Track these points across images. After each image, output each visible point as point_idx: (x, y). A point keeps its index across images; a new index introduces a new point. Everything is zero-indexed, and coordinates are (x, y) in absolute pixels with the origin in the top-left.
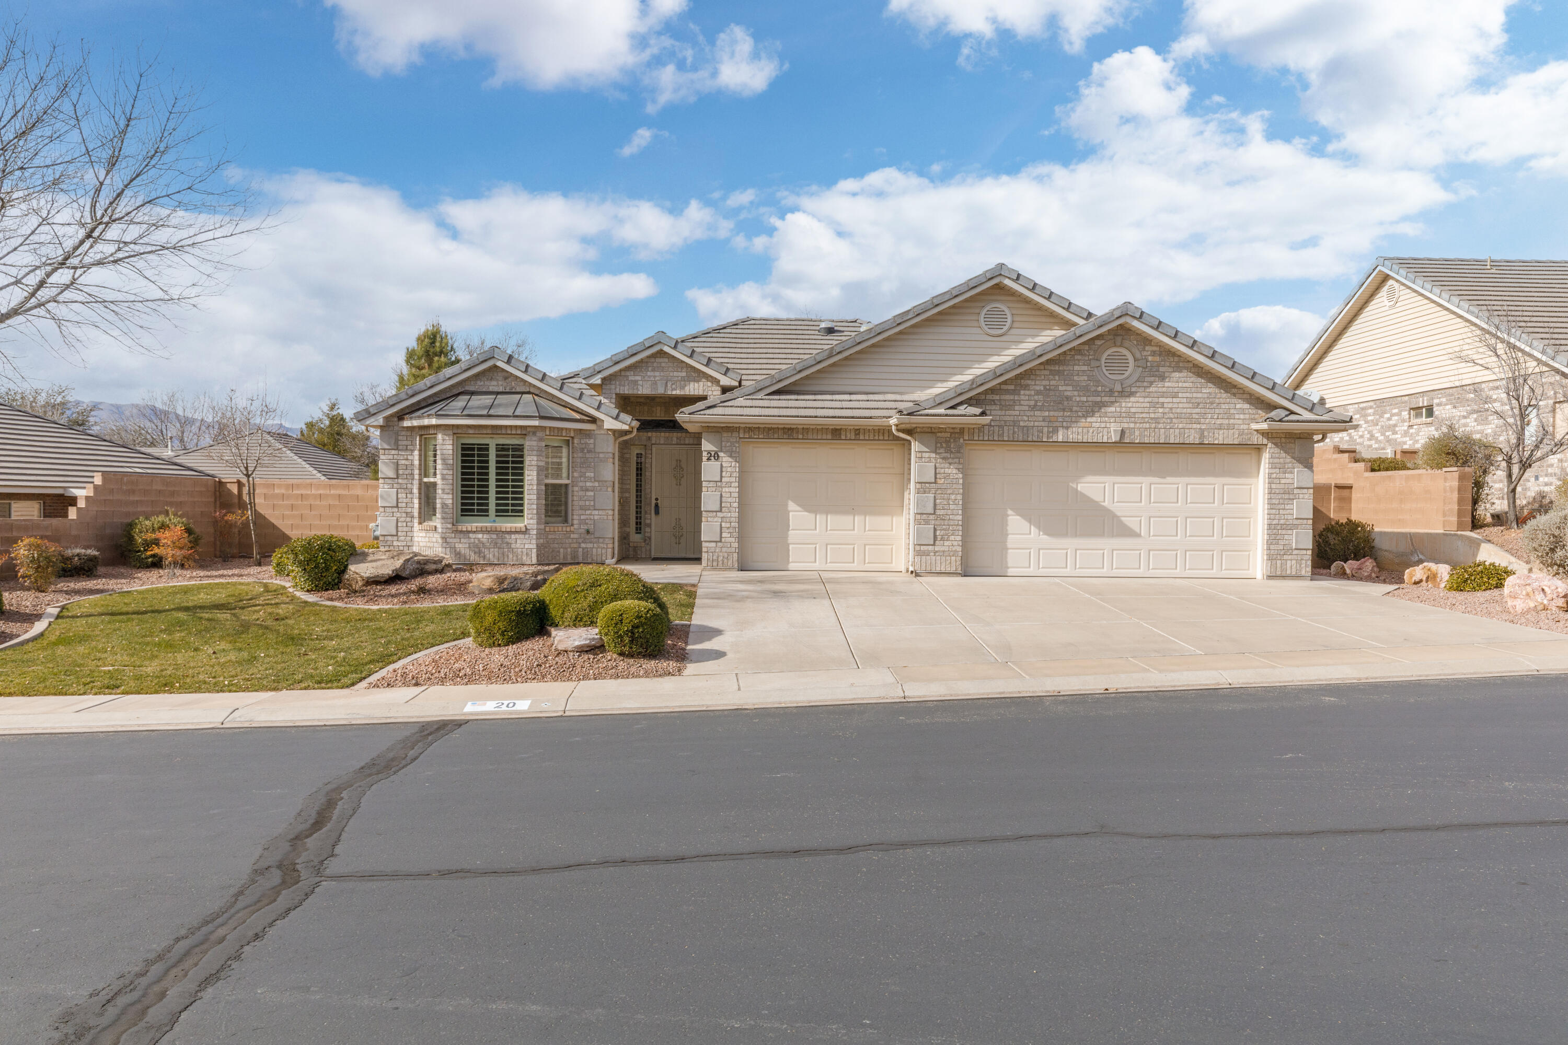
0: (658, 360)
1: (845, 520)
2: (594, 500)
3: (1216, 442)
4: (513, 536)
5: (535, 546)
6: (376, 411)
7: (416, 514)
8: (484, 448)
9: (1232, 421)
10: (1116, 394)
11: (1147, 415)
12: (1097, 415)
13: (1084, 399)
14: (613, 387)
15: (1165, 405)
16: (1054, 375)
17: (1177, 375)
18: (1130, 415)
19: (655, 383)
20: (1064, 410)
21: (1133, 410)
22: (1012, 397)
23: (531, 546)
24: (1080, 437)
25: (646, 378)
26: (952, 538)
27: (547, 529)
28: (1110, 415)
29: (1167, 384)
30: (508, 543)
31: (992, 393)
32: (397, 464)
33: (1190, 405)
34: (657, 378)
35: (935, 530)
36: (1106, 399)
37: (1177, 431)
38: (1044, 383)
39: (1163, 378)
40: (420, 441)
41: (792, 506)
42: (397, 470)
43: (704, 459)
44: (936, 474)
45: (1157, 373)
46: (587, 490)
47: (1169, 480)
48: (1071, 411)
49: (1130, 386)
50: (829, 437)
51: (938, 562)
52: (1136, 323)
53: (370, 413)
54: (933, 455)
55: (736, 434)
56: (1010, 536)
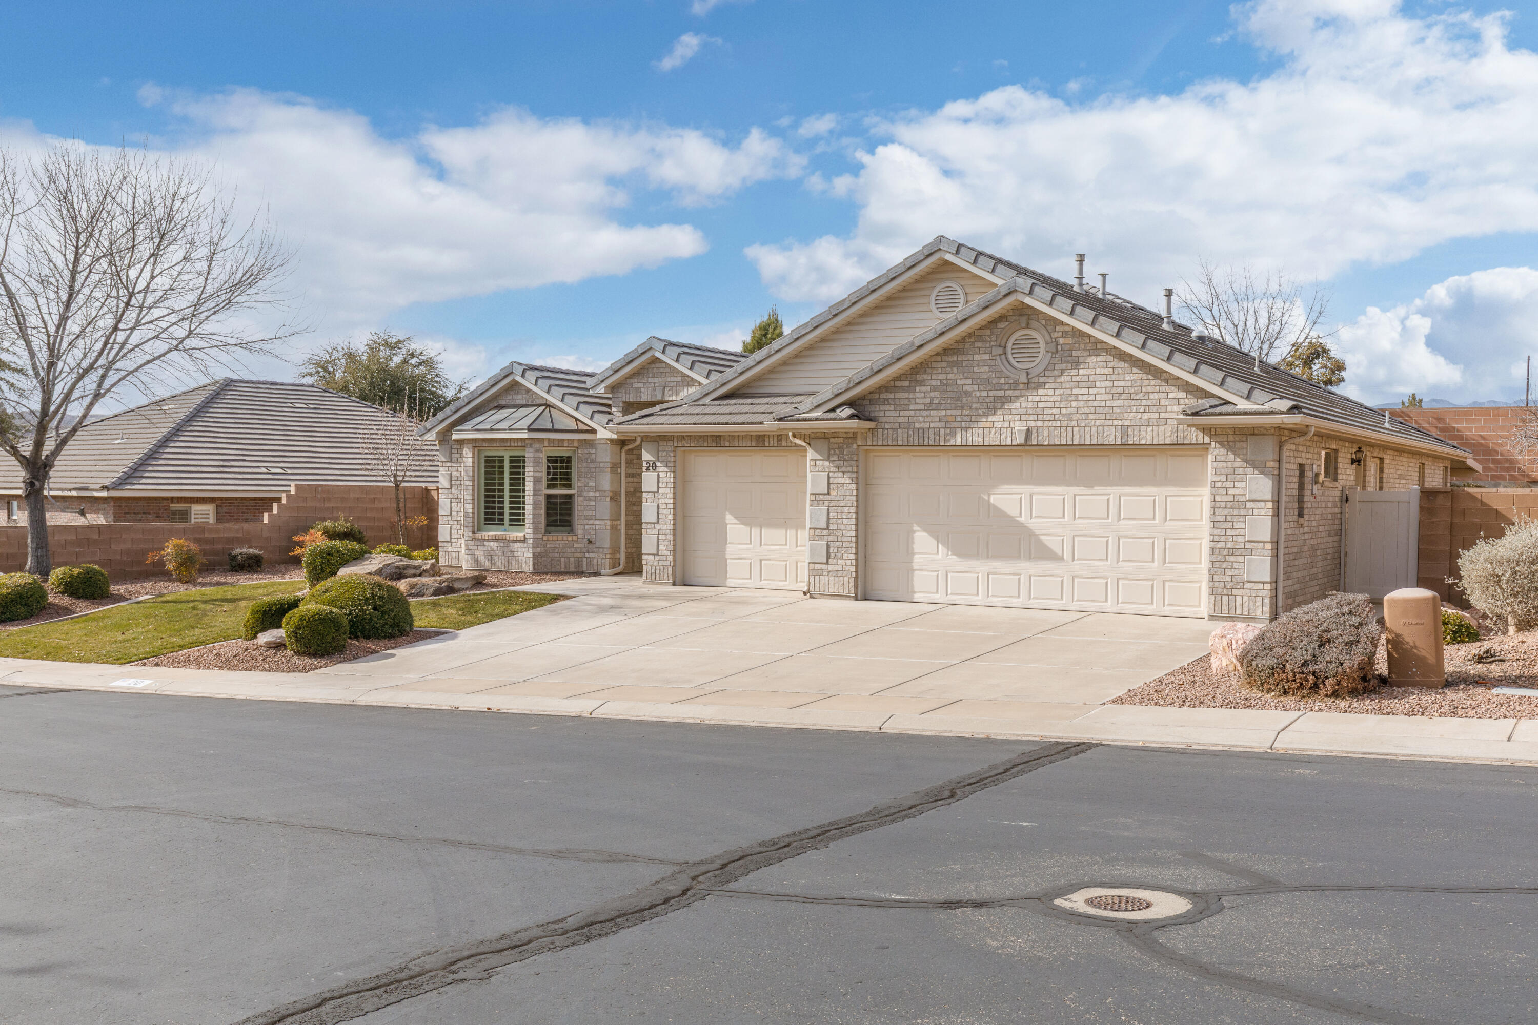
0: (657, 366)
1: (778, 534)
2: (595, 510)
4: (516, 545)
5: (531, 555)
8: (501, 461)
9: (1163, 415)
10: (1021, 386)
11: (1058, 411)
12: (1000, 412)
13: (985, 394)
14: (620, 395)
15: (1080, 398)
16: (952, 367)
17: (1093, 359)
18: (1038, 412)
19: (654, 389)
20: (962, 408)
21: (1041, 405)
22: (906, 395)
23: (529, 555)
24: (980, 439)
25: (647, 385)
26: (845, 556)
27: (545, 538)
28: (1014, 412)
29: (1081, 372)
30: (512, 552)
31: (887, 392)
33: (1111, 397)
34: (656, 385)
35: (828, 547)
36: (1010, 393)
37: (1094, 429)
38: (941, 376)
39: (1076, 364)
41: (729, 518)
42: (451, 481)
43: (644, 469)
44: (829, 484)
45: (1069, 358)
46: (590, 500)
47: (1098, 490)
48: (971, 409)
49: (1038, 376)
50: (754, 444)
51: (831, 582)
54: (827, 463)
55: (670, 443)
56: (916, 556)
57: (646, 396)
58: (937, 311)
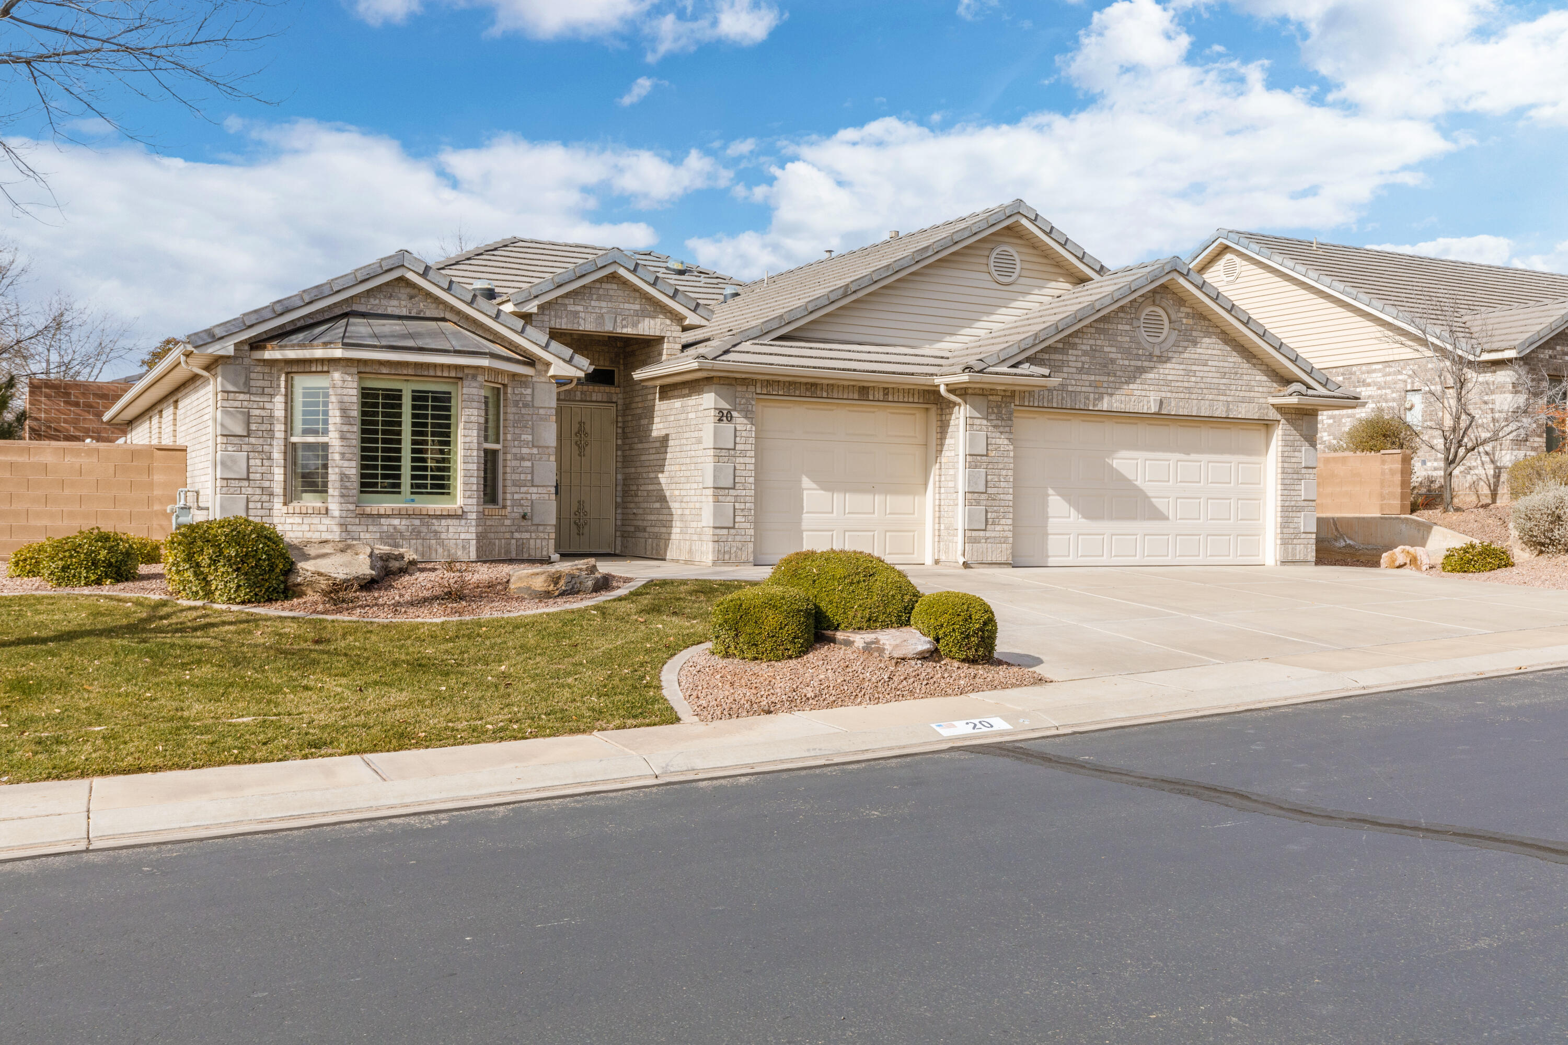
0: (604, 286)
1: (863, 500)
2: (532, 473)
3: (1240, 416)
4: (444, 522)
5: (474, 536)
6: (225, 334)
7: (278, 489)
8: (394, 397)
9: (1252, 394)
10: (1155, 359)
11: (1182, 384)
12: (1138, 381)
13: (1126, 363)
14: (546, 318)
15: (1198, 374)
16: (1103, 334)
17: (1207, 340)
18: (1167, 383)
19: (601, 316)
20: (1109, 375)
21: (1170, 378)
22: (1060, 357)
23: (468, 536)
24: (1123, 406)
25: (590, 309)
26: (1003, 521)
27: (485, 512)
28: (1149, 382)
29: (1199, 351)
30: (436, 532)
32: (249, 416)
33: (1218, 375)
34: (604, 310)
35: (987, 512)
36: (1146, 364)
37: (1207, 402)
38: (1092, 342)
39: (1195, 343)
40: (286, 381)
41: (806, 482)
42: (248, 424)
43: (713, 418)
44: (987, 444)
45: (1190, 338)
46: (523, 459)
47: (1193, 456)
48: (1115, 376)
49: (1167, 351)
50: (856, 396)
51: (990, 550)
52: (1182, 281)
53: (214, 336)
54: (985, 422)
55: (752, 389)
56: (1050, 520)
57: (588, 324)
58: (995, 274)
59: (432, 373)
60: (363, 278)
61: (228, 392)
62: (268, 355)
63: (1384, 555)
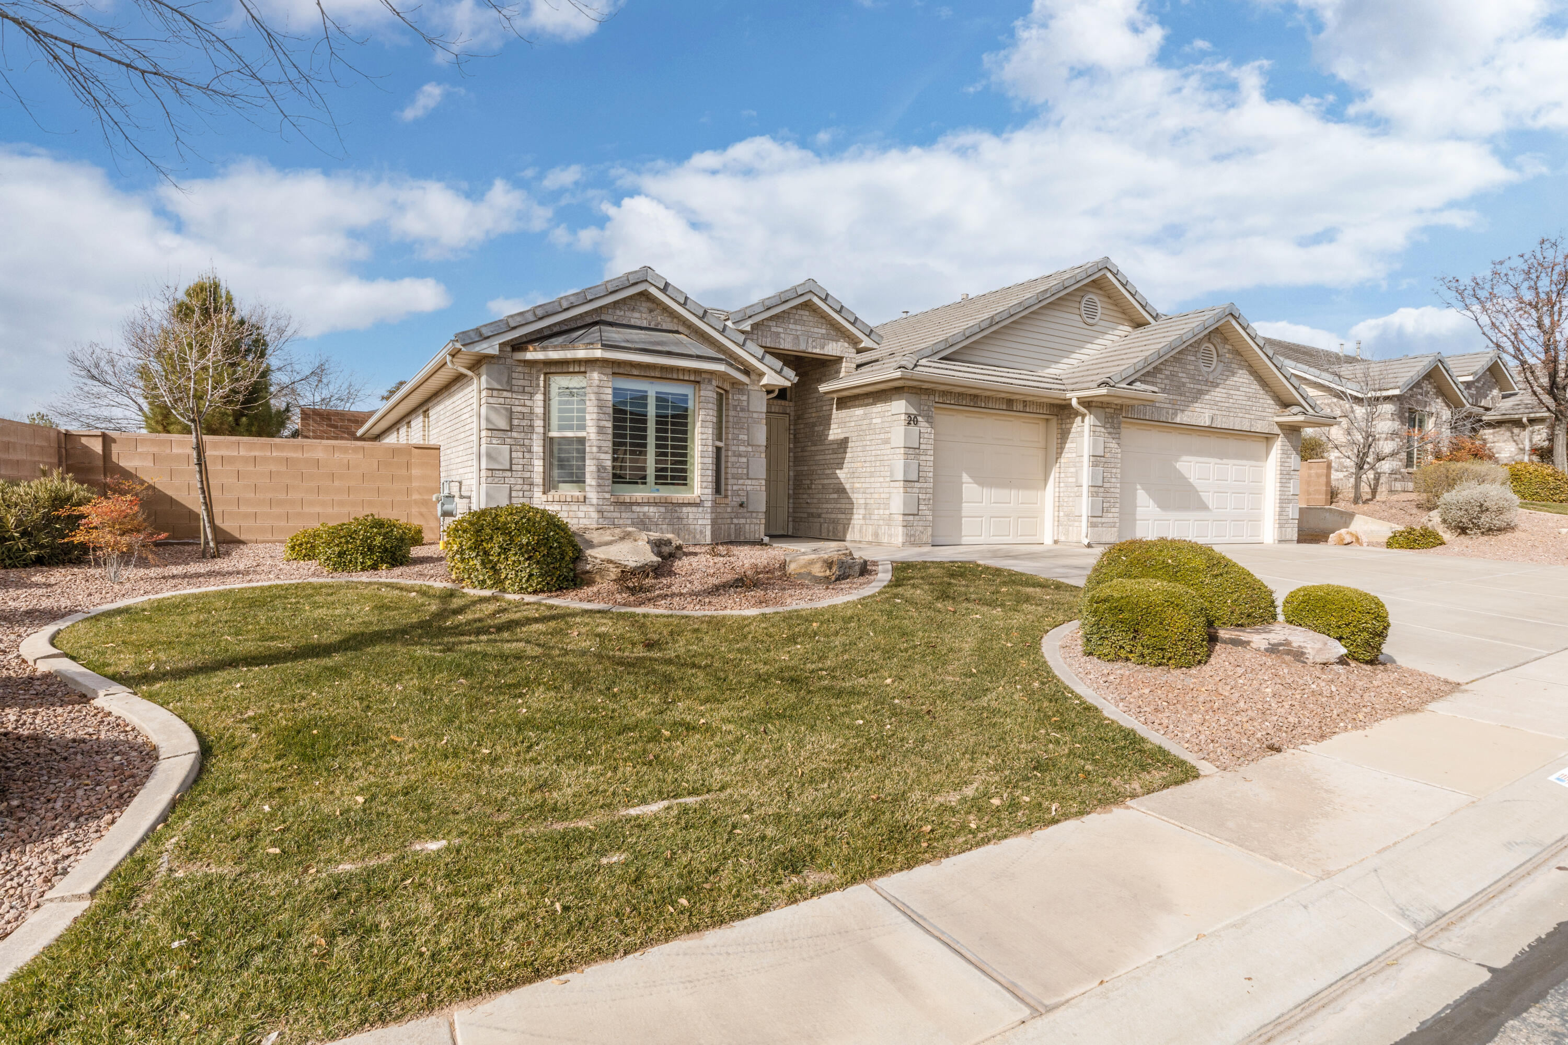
0: (800, 312)
1: (1004, 493)
2: (748, 468)
3: (1256, 430)
4: (685, 510)
5: (709, 522)
6: (490, 334)
7: (538, 479)
8: (642, 398)
10: (1209, 384)
11: (1225, 405)
12: (1199, 401)
13: (1192, 386)
15: (1234, 397)
18: (1216, 403)
19: (797, 337)
20: (1181, 395)
21: (1217, 399)
23: (705, 522)
24: (1189, 420)
25: (788, 331)
26: (1113, 510)
28: (1206, 402)
29: (1235, 379)
30: (679, 518)
32: (511, 412)
33: (1246, 398)
34: (799, 333)
35: (1103, 502)
36: (1204, 388)
37: (1239, 419)
38: (1171, 368)
39: (1233, 373)
40: (545, 381)
41: (965, 477)
42: (511, 419)
43: (905, 423)
44: (1105, 448)
45: (1230, 369)
46: (740, 456)
48: (1185, 396)
49: (1216, 378)
51: (1104, 533)
52: (1234, 323)
53: (481, 335)
55: (932, 397)
56: (1138, 509)
57: (787, 344)
58: (1085, 316)
59: (675, 376)
60: (613, 289)
61: (492, 389)
62: (530, 355)
63: (1331, 535)
